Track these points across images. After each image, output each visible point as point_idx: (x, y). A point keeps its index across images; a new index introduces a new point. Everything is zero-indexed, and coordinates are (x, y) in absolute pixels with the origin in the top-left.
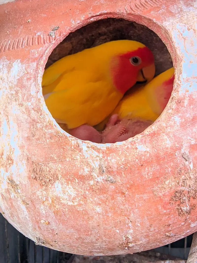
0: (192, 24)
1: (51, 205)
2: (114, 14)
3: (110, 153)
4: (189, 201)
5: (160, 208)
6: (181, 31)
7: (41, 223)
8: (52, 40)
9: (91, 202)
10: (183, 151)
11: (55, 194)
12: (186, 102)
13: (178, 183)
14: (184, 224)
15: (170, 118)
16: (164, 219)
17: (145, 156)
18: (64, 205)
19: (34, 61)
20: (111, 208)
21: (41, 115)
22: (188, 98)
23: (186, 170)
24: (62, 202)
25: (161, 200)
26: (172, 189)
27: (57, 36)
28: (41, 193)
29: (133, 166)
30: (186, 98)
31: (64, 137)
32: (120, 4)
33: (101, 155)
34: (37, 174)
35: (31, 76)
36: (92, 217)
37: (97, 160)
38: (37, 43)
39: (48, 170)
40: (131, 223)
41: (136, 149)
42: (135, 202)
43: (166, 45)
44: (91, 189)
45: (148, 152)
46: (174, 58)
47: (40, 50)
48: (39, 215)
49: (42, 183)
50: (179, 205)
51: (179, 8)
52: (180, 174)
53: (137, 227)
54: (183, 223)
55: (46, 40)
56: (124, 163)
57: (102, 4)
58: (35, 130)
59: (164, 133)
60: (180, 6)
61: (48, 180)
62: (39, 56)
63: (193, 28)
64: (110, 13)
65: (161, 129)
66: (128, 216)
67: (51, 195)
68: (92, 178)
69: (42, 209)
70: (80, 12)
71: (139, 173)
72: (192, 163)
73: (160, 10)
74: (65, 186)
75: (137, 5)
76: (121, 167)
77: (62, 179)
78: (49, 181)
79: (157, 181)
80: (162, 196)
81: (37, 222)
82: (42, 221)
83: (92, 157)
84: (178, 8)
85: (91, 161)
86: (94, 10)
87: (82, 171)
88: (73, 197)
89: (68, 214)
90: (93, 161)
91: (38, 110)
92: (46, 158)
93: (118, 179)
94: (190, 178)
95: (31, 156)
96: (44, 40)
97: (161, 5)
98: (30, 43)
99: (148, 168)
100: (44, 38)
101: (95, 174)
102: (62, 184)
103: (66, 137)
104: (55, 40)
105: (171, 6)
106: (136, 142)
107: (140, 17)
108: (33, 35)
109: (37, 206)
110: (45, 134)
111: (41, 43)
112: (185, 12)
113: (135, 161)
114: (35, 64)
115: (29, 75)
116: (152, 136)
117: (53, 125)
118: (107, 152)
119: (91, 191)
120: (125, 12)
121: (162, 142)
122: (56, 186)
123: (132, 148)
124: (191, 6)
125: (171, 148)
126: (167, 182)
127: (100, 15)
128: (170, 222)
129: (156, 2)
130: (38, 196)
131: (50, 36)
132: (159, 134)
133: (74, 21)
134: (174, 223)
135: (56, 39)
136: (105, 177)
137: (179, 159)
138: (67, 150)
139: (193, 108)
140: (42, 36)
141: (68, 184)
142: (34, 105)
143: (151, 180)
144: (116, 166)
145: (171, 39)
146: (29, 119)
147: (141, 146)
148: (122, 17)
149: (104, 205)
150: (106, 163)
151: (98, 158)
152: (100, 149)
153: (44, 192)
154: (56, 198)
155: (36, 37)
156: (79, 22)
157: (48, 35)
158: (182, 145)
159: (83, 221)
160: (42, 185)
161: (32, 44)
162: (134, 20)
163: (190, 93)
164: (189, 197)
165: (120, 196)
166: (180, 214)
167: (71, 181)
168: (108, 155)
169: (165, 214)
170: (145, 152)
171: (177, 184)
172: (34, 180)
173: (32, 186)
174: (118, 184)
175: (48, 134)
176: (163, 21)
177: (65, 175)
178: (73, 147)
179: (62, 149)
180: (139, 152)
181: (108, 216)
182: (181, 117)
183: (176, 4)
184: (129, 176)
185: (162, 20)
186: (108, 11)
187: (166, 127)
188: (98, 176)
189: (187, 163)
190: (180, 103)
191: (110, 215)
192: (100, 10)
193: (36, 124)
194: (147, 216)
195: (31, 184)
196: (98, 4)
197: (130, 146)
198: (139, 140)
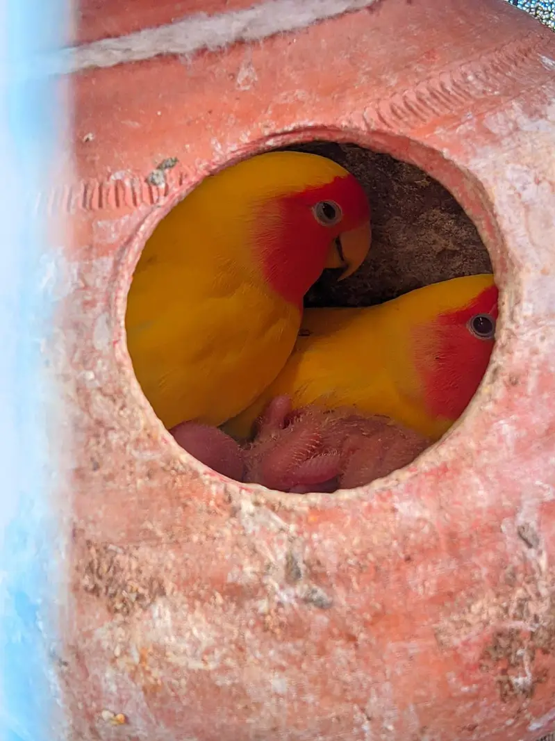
0: (546, 166)
1: (136, 667)
2: (333, 131)
3: (319, 522)
4: (532, 659)
5: (454, 680)
6: (518, 185)
7: (101, 718)
8: (159, 195)
9: (256, 662)
10: (521, 519)
11: (151, 636)
12: (532, 383)
13: (506, 610)
14: (514, 723)
15: (488, 426)
16: (461, 709)
17: (417, 531)
18: (176, 669)
19: (106, 253)
20: (314, 681)
21: (122, 408)
22: (537, 372)
23: (529, 572)
24: (172, 659)
25: (457, 657)
26: (489, 628)
27: (170, 185)
28: (109, 633)
29: (381, 559)
30: (530, 370)
31: (190, 473)
32: (350, 102)
33: (293, 528)
34: (100, 577)
35: (96, 296)
36: (259, 705)
37: (280, 542)
38: (113, 204)
39: (134, 565)
40: (367, 722)
41: (394, 510)
42: (384, 662)
43: (476, 223)
44: (261, 623)
45: (425, 521)
46: (498, 258)
47: (123, 221)
48: (98, 695)
49: (114, 603)
50: (504, 672)
51: (510, 120)
52: (511, 583)
53: (384, 733)
54: (510, 722)
55: (141, 196)
56: (358, 551)
57: (301, 103)
58: (102, 450)
59: (470, 466)
60: (513, 117)
61: (133, 597)
62: (122, 238)
63: (548, 178)
64: (323, 128)
65: (463, 456)
66: (362, 703)
67: (138, 639)
68: (265, 592)
69: (109, 679)
70: (239, 121)
71: (399, 580)
72: (545, 555)
73: (459, 125)
74: (184, 613)
75: (396, 108)
76: (351, 561)
77: (175, 593)
78: (137, 598)
79: (448, 604)
80: (461, 646)
81: (90, 717)
82: (105, 714)
83: (268, 533)
84: (507, 122)
85: (264, 543)
86: (277, 116)
87: (236, 570)
88: (204, 646)
89: (187, 695)
90: (269, 543)
91: (116, 396)
92: (129, 532)
93: (341, 596)
94: (538, 595)
95: (87, 524)
96: (134, 194)
97: (461, 111)
98: (93, 200)
99: (426, 568)
100: (133, 189)
101: (273, 582)
102: (174, 609)
103: (196, 474)
104: (165, 195)
105: (488, 114)
106: (394, 490)
107: (405, 142)
108: (100, 177)
109: (94, 671)
110: (131, 463)
111: (126, 204)
112: (527, 132)
113: (388, 546)
114: (108, 262)
115: (89, 293)
116: (439, 477)
117: (160, 438)
118: (311, 519)
119: (259, 629)
120: (364, 128)
121: (464, 494)
122: (156, 614)
123: (381, 509)
124: (541, 116)
125: (491, 510)
126: (475, 608)
127: (295, 131)
128: (477, 719)
129: (448, 104)
130: (99, 643)
131: (151, 182)
132: (457, 471)
133: (222, 145)
134: (485, 722)
135: (170, 194)
136: (301, 589)
137: (510, 541)
138: (195, 512)
139: (548, 399)
140: (127, 183)
141: (192, 608)
142: (105, 378)
143: (432, 600)
144: (334, 559)
145: (491, 205)
146: (86, 418)
147: (405, 504)
148: (354, 139)
149: (295, 670)
150: (307, 550)
151: (284, 536)
152: (291, 510)
153: (120, 632)
154: (155, 648)
155: (110, 184)
156: (234, 148)
157: (146, 181)
158: (519, 503)
159: (230, 715)
160: (112, 611)
161: (100, 205)
162: (388, 151)
163: (541, 356)
164: (533, 650)
165: (342, 647)
166: (506, 695)
167: (203, 601)
168: (312, 527)
169: (466, 698)
170: (419, 520)
171: (501, 612)
172: (90, 596)
173: (83, 612)
174: (338, 609)
175: (142, 464)
176: (469, 157)
177: (186, 583)
178: (212, 503)
179: (180, 509)
180: (401, 519)
181: (305, 703)
182: (518, 425)
183: (501, 111)
184: (371, 588)
185: (466, 153)
186: (318, 121)
187: (479, 452)
188: (282, 588)
189: (532, 553)
190: (514, 384)
191: (310, 698)
192: (295, 117)
193: (106, 434)
194: (416, 704)
195: (80, 606)
196: (290, 100)
197: (375, 503)
198: (402, 486)
